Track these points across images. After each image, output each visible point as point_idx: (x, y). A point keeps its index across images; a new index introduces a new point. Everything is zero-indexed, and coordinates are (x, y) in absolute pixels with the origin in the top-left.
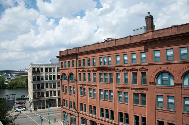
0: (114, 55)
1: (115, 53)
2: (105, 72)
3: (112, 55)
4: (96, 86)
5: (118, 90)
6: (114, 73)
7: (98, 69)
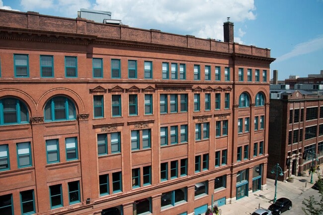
0: (192, 63)
1: (193, 60)
2: (175, 92)
3: (189, 63)
4: (152, 122)
5: (196, 121)
6: (191, 94)
7: (160, 86)
